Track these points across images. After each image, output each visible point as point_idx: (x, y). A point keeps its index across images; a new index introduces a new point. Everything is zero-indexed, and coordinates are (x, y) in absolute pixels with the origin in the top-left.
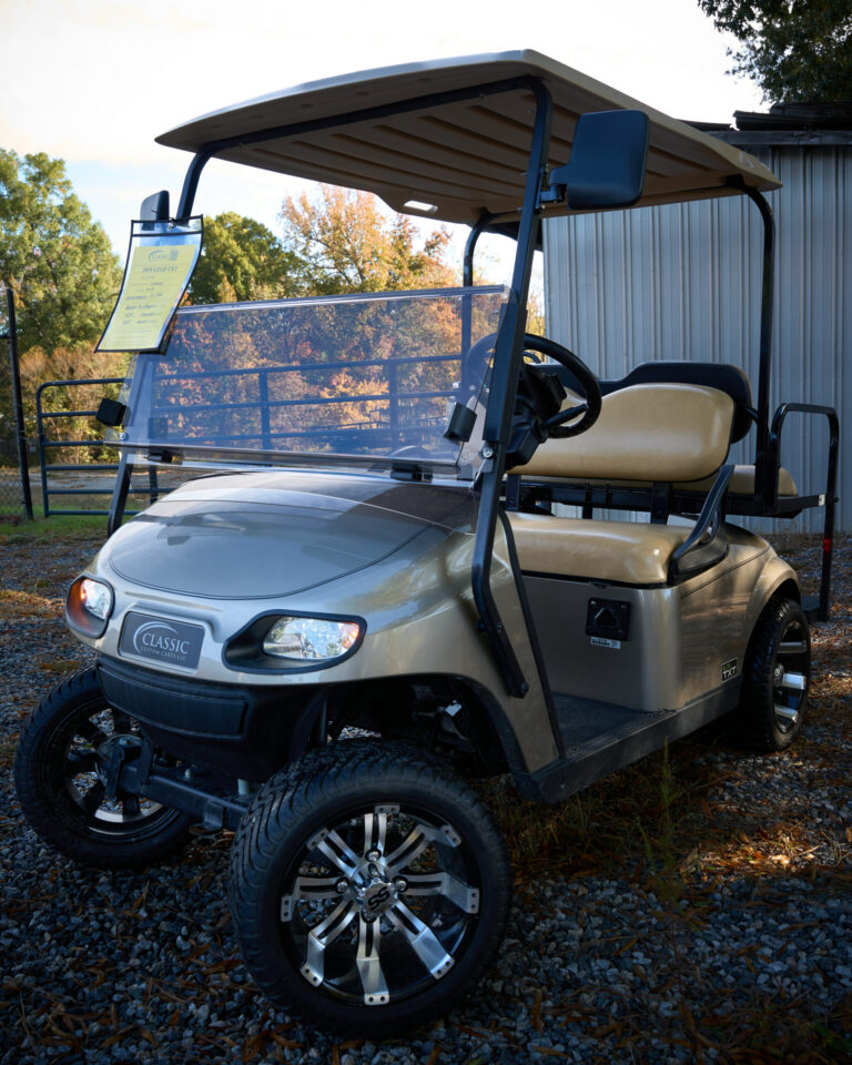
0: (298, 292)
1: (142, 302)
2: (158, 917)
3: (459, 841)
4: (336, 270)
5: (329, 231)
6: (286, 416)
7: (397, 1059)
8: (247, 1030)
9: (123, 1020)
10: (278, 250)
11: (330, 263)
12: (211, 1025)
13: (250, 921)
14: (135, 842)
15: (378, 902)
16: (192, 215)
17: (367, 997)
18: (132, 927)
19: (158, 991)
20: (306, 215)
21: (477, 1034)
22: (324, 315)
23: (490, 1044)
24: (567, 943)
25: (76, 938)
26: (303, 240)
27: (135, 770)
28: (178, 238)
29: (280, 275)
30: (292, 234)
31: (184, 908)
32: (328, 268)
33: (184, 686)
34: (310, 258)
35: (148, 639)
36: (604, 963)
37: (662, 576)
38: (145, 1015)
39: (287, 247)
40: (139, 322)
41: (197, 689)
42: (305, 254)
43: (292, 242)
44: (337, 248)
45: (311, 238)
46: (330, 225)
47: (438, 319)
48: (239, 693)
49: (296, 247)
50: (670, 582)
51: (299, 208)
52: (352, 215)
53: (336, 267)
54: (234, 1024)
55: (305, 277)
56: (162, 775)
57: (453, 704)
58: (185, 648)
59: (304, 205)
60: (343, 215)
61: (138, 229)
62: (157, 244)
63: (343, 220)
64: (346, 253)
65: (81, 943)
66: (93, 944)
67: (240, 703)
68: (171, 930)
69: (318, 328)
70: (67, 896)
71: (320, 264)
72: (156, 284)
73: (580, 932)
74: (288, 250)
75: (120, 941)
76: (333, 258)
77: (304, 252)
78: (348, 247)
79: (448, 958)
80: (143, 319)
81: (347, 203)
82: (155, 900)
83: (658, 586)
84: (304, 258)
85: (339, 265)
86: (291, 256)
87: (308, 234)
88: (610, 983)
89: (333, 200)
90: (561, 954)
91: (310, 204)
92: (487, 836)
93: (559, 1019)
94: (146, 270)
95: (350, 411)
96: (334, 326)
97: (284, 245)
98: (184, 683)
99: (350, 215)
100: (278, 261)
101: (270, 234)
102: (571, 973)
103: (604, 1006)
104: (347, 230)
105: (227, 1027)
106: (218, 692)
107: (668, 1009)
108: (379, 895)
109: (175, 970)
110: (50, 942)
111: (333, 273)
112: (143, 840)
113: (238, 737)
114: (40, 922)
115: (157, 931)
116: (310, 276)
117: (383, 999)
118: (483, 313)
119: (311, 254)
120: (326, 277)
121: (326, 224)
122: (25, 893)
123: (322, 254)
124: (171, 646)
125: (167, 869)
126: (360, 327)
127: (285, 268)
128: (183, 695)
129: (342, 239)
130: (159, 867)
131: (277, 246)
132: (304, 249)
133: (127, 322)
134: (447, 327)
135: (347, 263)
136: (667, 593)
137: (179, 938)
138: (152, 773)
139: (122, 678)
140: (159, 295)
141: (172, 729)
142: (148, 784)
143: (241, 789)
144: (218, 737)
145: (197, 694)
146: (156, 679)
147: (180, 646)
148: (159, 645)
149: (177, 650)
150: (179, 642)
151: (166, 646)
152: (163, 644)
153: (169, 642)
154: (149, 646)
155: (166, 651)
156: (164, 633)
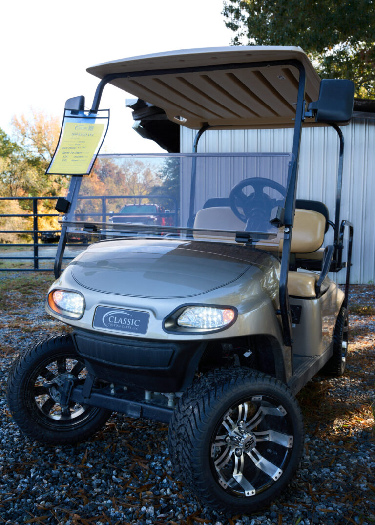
0: (18, 163)
1: (74, 151)
2: (98, 467)
3: (286, 413)
4: (38, 154)
5: (36, 133)
6: (10, 225)
7: (262, 522)
8: (177, 517)
9: (112, 519)
10: (8, 141)
11: (36, 150)
12: (158, 517)
13: (197, 458)
14: (75, 429)
15: (249, 445)
16: (99, 109)
17: (246, 492)
18: (88, 474)
19: (118, 503)
20: (24, 125)
21: (291, 506)
22: (32, 175)
23: (299, 510)
24: (306, 463)
25: (60, 481)
26: (21, 137)
27: (80, 391)
28: (92, 120)
29: (9, 153)
30: (16, 133)
31: (108, 462)
32: (35, 152)
33: (136, 343)
34: (25, 146)
35: (112, 319)
36: (328, 470)
37: (313, 293)
38: (121, 515)
39: (12, 140)
40: (73, 160)
41: (145, 344)
42: (22, 144)
43: (16, 137)
44: (40, 142)
45: (26, 136)
46: (36, 131)
47: (91, 181)
48: (171, 345)
49: (18, 140)
50: (317, 297)
51: (20, 121)
52: (48, 127)
53: (39, 152)
54: (169, 514)
55: (22, 156)
56: (98, 393)
57: (248, 352)
58: (137, 323)
59: (23, 119)
60: (43, 126)
61: (68, 113)
62: (80, 122)
63: (43, 129)
64: (44, 146)
65: (65, 483)
66: (71, 483)
67: (171, 350)
68: (107, 473)
69: (28, 182)
70: (43, 460)
71: (30, 150)
72: (80, 142)
73: (309, 457)
74: (13, 142)
75: (84, 480)
76: (37, 147)
77: (22, 143)
78: (45, 143)
79: (279, 470)
80: (76, 159)
81: (45, 121)
82: (91, 459)
83: (313, 298)
84: (22, 146)
85: (40, 151)
86: (15, 145)
87: (24, 134)
88: (333, 479)
89: (38, 119)
90: (306, 467)
91: (26, 119)
92: (297, 410)
93: (322, 496)
94: (73, 134)
95: (44, 224)
96: (37, 182)
97: (11, 139)
98: (136, 341)
99: (47, 127)
100: (8, 147)
101: (4, 133)
102: (315, 475)
103: (337, 488)
104: (45, 134)
105: (168, 516)
106: (158, 345)
107: (364, 487)
108: (250, 442)
109: (121, 492)
110: (48, 484)
111: (37, 155)
112: (79, 428)
113: (167, 368)
114: (37, 475)
115: (100, 474)
116: (25, 155)
117: (253, 493)
118: (113, 180)
119: (25, 144)
120: (33, 156)
121: (34, 130)
122: (19, 460)
123: (32, 145)
124: (127, 322)
125: (89, 443)
126: (50, 182)
127: (12, 150)
128: (136, 348)
129: (42, 138)
130: (84, 442)
131: (7, 139)
132: (22, 142)
133: (65, 160)
134: (95, 185)
135: (45, 150)
136: (316, 301)
137: (114, 477)
138: (92, 392)
139: (93, 340)
140: (84, 147)
141: (124, 366)
142: (90, 397)
143: (147, 397)
144: (154, 368)
145: (144, 347)
146: (117, 340)
147: (134, 323)
148: (120, 322)
149: (132, 325)
150: (133, 320)
151: (124, 323)
152: (123, 321)
153: (127, 321)
154: (113, 323)
155: (124, 325)
156: (123, 316)
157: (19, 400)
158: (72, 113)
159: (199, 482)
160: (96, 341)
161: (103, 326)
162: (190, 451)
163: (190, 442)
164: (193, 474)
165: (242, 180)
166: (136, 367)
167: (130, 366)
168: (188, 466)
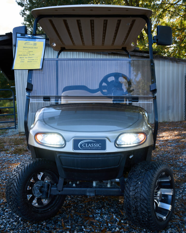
1: (27, 57)
3: (171, 179)
17: (163, 218)
33: (100, 156)
40: (28, 62)
58: (100, 145)
62: (26, 40)
79: (170, 206)
80: (30, 61)
94: (24, 47)
113: (116, 167)
115: (77, 230)
128: (100, 158)
133: (22, 62)
138: (63, 187)
139: (73, 158)
140: (33, 55)
141: (92, 169)
142: (62, 191)
143: (94, 184)
144: (110, 168)
145: (105, 157)
146: (88, 156)
147: (98, 145)
148: (90, 146)
149: (97, 146)
150: (97, 144)
151: (92, 146)
152: (91, 145)
153: (93, 145)
154: (86, 147)
155: (92, 147)
156: (91, 143)
157: (22, 200)
158: (21, 36)
159: (151, 218)
160: (75, 158)
161: (80, 149)
162: (147, 204)
163: (145, 199)
164: (148, 215)
165: (108, 74)
166: (99, 169)
167: (96, 169)
168: (145, 211)
